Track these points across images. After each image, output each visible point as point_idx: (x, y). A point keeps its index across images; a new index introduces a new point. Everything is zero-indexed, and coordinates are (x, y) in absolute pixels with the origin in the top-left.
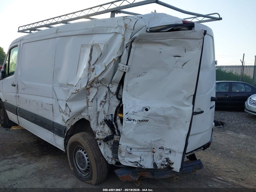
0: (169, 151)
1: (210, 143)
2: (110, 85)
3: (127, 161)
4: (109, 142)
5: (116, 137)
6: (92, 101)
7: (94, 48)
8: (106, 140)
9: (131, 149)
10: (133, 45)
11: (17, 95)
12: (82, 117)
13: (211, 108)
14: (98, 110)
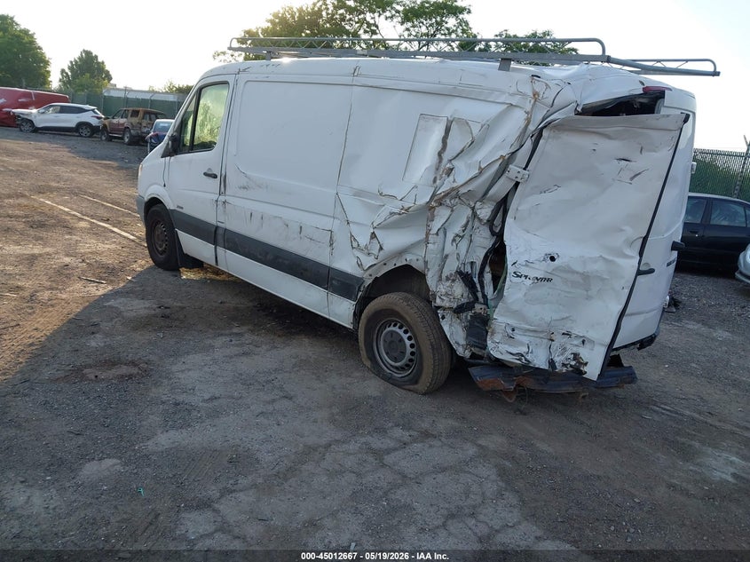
0: (582, 339)
1: (655, 336)
2: (479, 204)
3: (504, 351)
4: (463, 316)
5: (478, 308)
6: (437, 234)
7: (454, 127)
8: (459, 310)
9: (513, 330)
10: (545, 133)
11: (222, 198)
12: (405, 263)
13: (668, 265)
14: (446, 252)
